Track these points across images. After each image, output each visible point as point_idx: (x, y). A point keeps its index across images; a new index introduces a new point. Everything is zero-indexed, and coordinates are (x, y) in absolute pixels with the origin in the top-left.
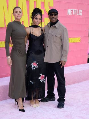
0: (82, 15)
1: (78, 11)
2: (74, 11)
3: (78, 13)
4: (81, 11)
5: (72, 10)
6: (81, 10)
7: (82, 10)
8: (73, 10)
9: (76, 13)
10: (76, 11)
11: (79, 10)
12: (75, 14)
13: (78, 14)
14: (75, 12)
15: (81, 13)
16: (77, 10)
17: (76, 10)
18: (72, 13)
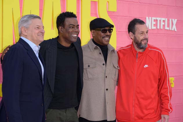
0: (176, 30)
1: (168, 20)
2: (160, 21)
3: (168, 26)
4: (175, 22)
5: (155, 18)
6: (173, 20)
7: (176, 20)
8: (159, 19)
9: (164, 26)
10: (164, 21)
11: (171, 20)
12: (162, 28)
13: (168, 29)
14: (162, 23)
15: (174, 27)
16: (166, 19)
17: (164, 19)
18: (156, 25)
